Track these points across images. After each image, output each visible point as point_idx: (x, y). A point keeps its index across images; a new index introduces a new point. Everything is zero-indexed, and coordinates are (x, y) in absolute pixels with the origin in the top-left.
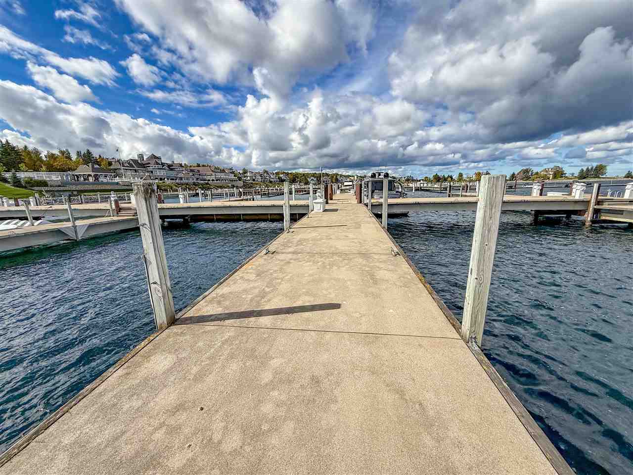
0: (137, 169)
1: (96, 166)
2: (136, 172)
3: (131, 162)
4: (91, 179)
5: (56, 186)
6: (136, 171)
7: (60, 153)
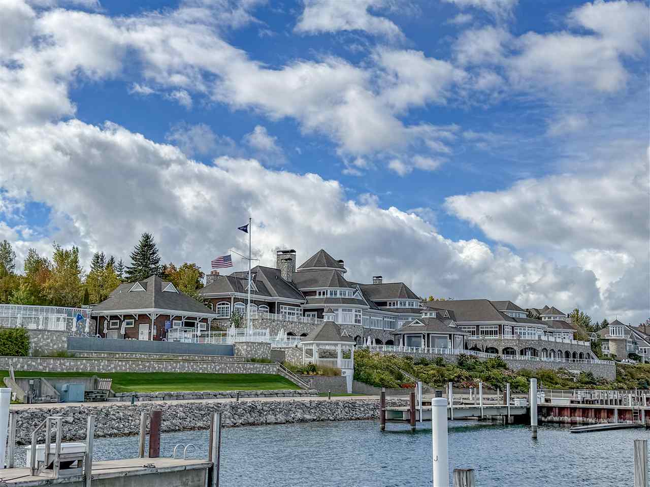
0: (277, 299)
1: (169, 288)
2: (272, 311)
3: (262, 277)
4: (146, 331)
5: (51, 356)
6: (272, 307)
7: (56, 260)
